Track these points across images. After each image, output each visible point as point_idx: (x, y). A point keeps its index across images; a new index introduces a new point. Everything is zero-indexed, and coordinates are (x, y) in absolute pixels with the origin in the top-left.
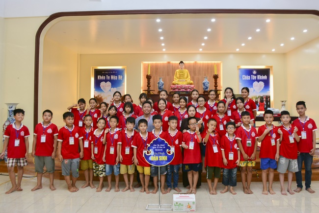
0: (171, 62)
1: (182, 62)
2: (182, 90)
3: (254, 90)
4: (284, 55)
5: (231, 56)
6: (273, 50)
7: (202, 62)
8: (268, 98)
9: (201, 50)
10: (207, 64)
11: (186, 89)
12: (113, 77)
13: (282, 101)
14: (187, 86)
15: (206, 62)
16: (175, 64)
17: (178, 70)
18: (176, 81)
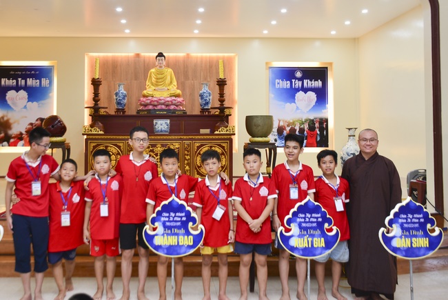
0: (143, 54)
1: (160, 55)
2: (159, 107)
3: (297, 108)
4: (354, 41)
5: (256, 44)
6: (333, 32)
7: (199, 55)
8: (323, 123)
9: (196, 31)
10: (210, 57)
11: (167, 106)
12: (30, 82)
13: (349, 129)
14: (169, 99)
15: (208, 55)
16: (149, 57)
17: (153, 70)
18: (149, 90)
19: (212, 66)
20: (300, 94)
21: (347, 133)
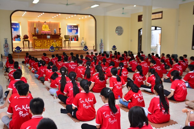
1: (45, 22)
3: (72, 33)
8: (77, 36)
12: (14, 26)
16: (42, 22)
17: (44, 25)
19: (56, 25)
20: (73, 31)
21: (82, 38)
